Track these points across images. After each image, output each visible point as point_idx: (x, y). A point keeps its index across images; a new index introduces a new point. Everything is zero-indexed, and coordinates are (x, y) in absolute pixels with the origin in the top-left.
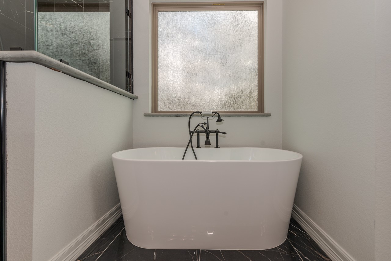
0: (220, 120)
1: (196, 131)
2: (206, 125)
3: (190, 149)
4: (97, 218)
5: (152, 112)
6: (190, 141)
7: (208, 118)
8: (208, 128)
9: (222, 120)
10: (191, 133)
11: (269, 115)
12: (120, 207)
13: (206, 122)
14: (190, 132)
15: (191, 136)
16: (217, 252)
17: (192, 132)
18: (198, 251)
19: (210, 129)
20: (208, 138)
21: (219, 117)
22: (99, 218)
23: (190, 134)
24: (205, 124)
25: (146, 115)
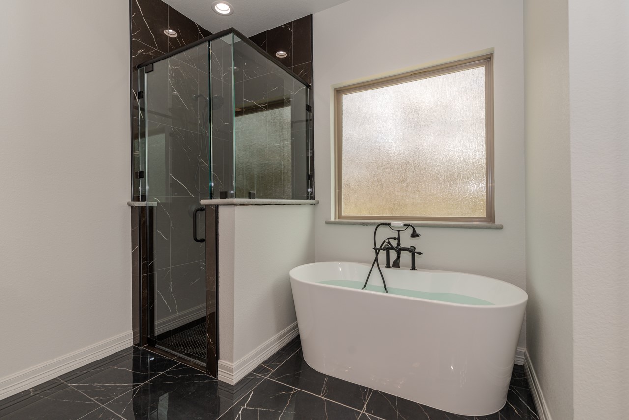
0: (415, 235)
1: (382, 248)
2: (397, 240)
3: (376, 268)
4: (278, 331)
5: (335, 219)
6: (376, 259)
7: (398, 231)
8: (399, 244)
9: (418, 235)
10: (378, 251)
11: (500, 228)
12: (297, 326)
13: (397, 237)
14: (375, 249)
15: (377, 254)
16: (392, 398)
17: (378, 249)
18: (371, 390)
19: (402, 246)
20: (399, 257)
21: (414, 231)
22: (280, 331)
23: (376, 251)
24: (394, 238)
25: (329, 223)
